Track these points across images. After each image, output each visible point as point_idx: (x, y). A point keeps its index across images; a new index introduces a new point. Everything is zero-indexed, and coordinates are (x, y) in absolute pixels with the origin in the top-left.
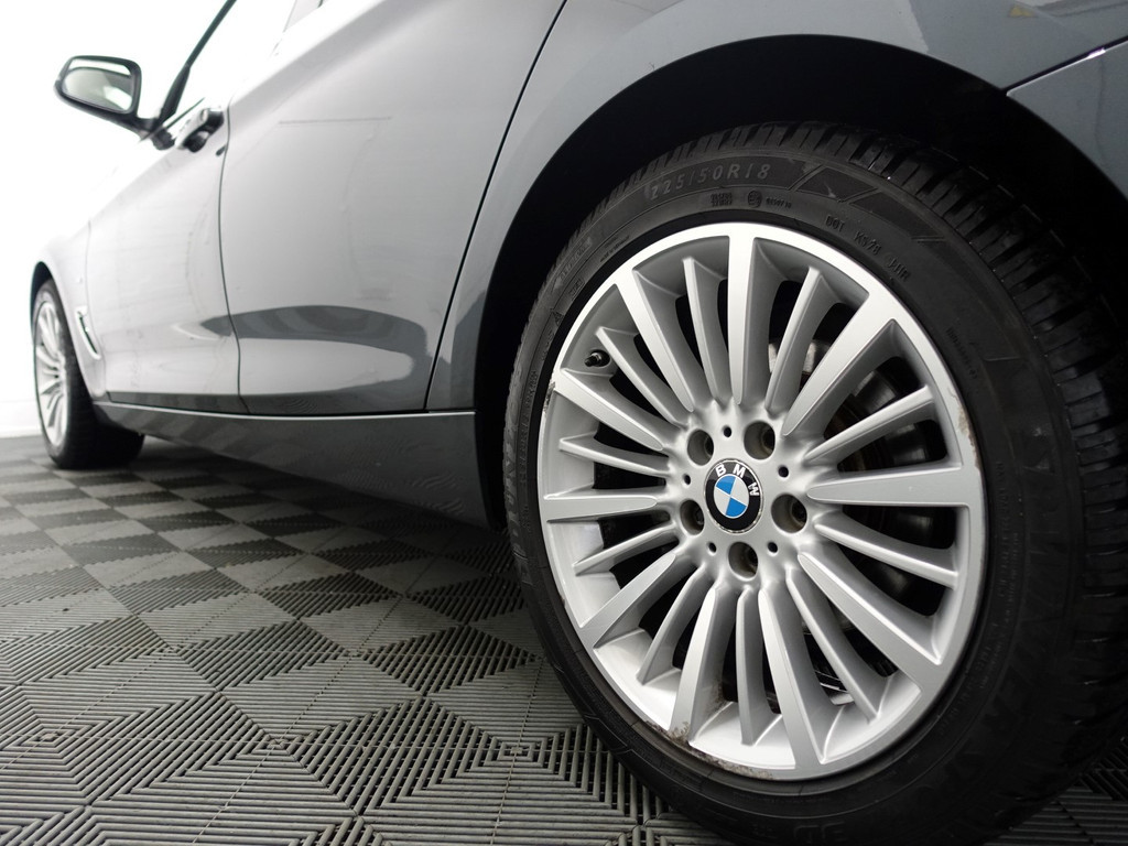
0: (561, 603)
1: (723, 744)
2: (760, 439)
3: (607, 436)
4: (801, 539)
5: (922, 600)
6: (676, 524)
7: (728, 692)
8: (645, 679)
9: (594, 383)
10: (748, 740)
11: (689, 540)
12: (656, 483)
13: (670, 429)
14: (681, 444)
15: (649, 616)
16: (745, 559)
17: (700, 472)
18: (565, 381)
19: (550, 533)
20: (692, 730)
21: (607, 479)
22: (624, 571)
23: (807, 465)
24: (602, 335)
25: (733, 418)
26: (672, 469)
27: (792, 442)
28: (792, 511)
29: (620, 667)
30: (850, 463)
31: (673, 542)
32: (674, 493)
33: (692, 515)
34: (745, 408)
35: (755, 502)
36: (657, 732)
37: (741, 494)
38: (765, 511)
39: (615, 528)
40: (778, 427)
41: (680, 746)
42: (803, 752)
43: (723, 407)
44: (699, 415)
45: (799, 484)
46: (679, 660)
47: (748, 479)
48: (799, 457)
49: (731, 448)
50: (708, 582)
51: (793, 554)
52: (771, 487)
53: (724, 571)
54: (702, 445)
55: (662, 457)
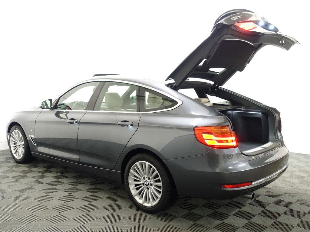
0: (131, 192)
1: (146, 204)
2: (149, 179)
3: (135, 176)
4: (152, 187)
5: (159, 192)
6: (142, 185)
7: (146, 200)
8: (139, 199)
9: (134, 171)
10: (148, 204)
11: (143, 186)
12: (140, 181)
13: (141, 177)
14: (142, 178)
15: (140, 193)
16: (148, 188)
17: (144, 181)
18: (132, 171)
19: (130, 185)
20: (143, 203)
21: (135, 180)
22: (137, 189)
23: (152, 181)
24: (135, 167)
25: (147, 176)
26: (142, 180)
27: (151, 179)
28: (151, 185)
29: (137, 198)
30: (156, 181)
31: (142, 187)
32: (142, 182)
33: (143, 184)
34: (148, 176)
35: (148, 184)
36: (140, 204)
37: (147, 183)
38: (149, 185)
39: (136, 185)
40: (150, 178)
41: (142, 205)
42: (152, 204)
43: (146, 175)
44: (144, 176)
45: (152, 183)
46: (142, 197)
47: (148, 182)
48: (152, 180)
49: (146, 179)
50: (145, 190)
51: (151, 188)
52: (150, 183)
53: (146, 189)
54: (144, 178)
55: (141, 179)
